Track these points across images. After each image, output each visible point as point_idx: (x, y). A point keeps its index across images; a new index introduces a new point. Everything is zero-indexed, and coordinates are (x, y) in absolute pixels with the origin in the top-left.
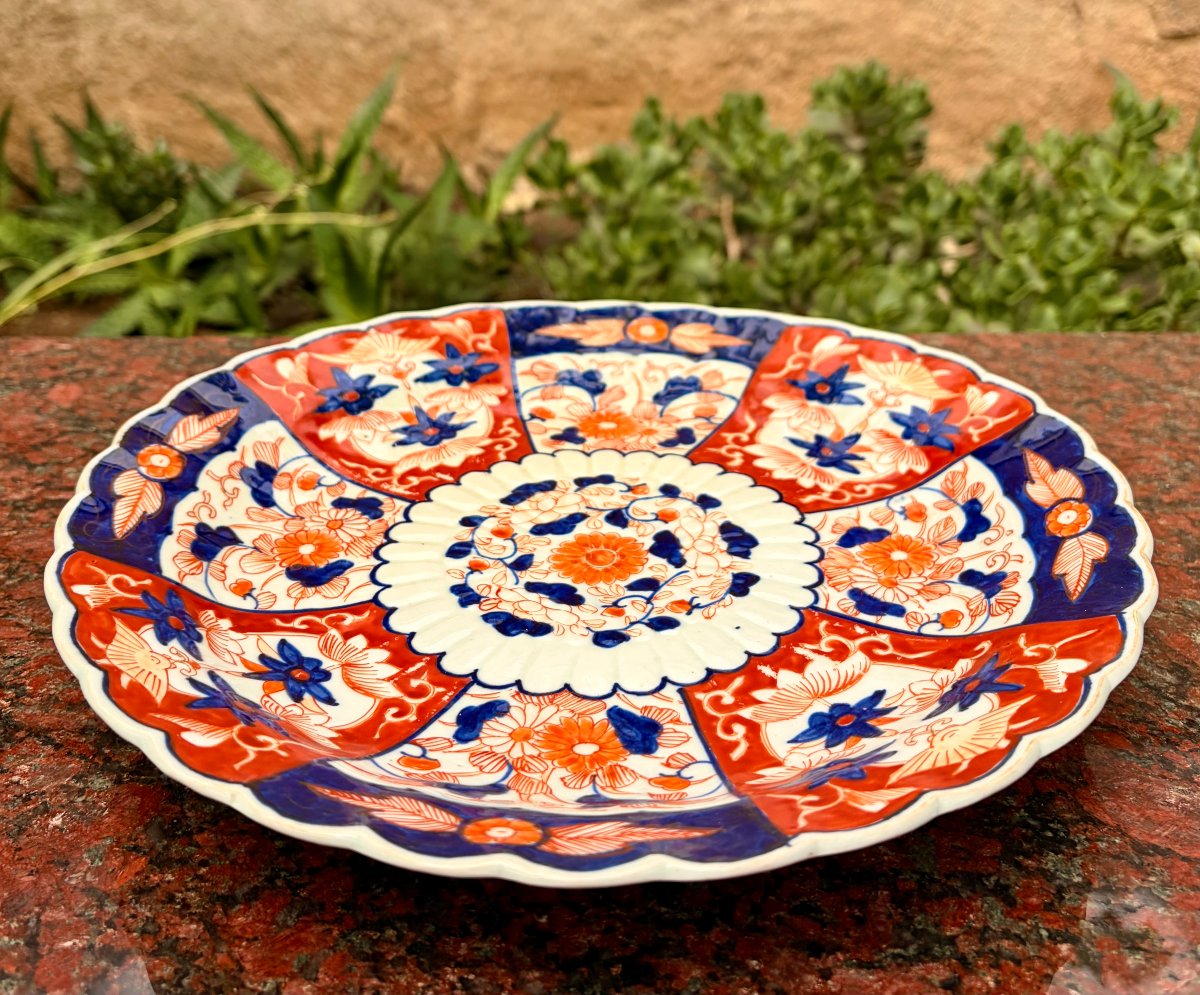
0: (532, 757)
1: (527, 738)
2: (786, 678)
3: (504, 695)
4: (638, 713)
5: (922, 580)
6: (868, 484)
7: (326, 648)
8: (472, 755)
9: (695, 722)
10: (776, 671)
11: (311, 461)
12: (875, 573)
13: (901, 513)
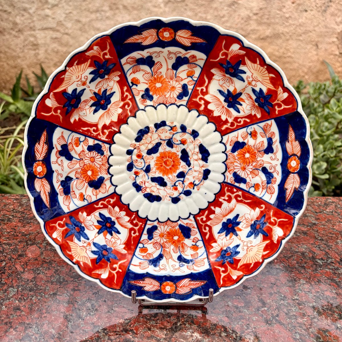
0: (165, 242)
1: (163, 236)
2: (217, 210)
3: (155, 223)
4: (185, 225)
5: (252, 167)
6: (242, 118)
7: (110, 212)
8: (153, 244)
9: (198, 228)
10: (215, 208)
11: (74, 134)
12: (240, 164)
13: (250, 134)
